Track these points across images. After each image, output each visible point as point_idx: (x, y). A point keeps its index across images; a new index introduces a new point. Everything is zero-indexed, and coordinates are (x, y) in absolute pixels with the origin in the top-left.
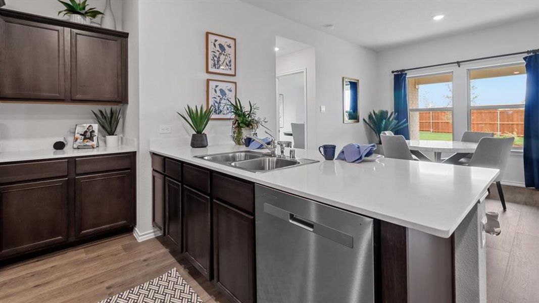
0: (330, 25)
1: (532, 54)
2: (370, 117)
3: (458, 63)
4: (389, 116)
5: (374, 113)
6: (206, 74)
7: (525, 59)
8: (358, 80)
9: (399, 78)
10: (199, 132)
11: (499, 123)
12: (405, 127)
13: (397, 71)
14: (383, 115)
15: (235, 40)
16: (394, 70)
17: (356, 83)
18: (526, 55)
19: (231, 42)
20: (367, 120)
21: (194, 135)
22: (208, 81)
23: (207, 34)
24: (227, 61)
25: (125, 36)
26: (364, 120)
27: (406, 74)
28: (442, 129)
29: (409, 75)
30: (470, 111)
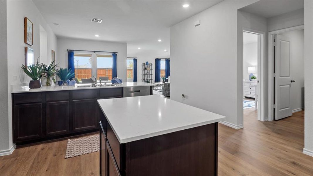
13: (70, 50)
16: (68, 49)
18: (112, 53)
21: (31, 81)
27: (74, 52)
29: (75, 53)
30: (97, 69)
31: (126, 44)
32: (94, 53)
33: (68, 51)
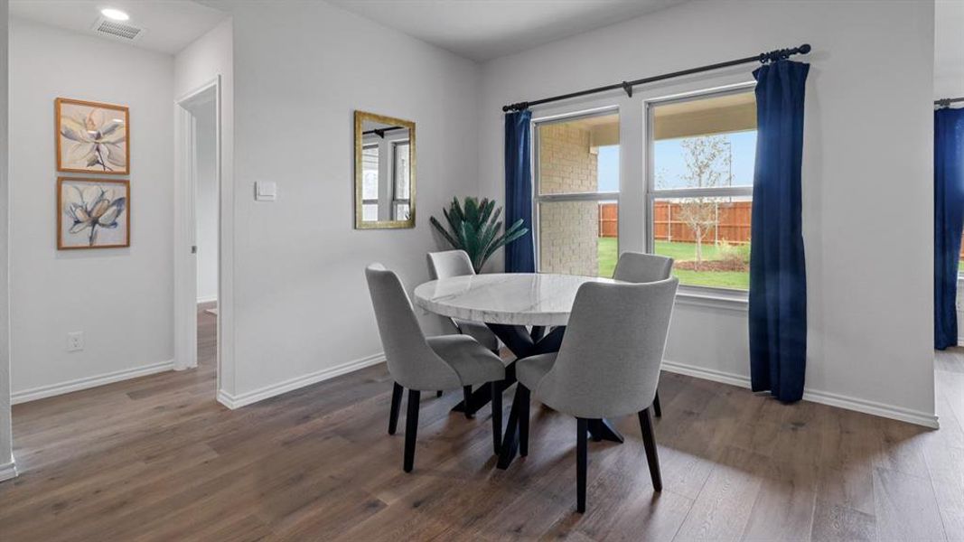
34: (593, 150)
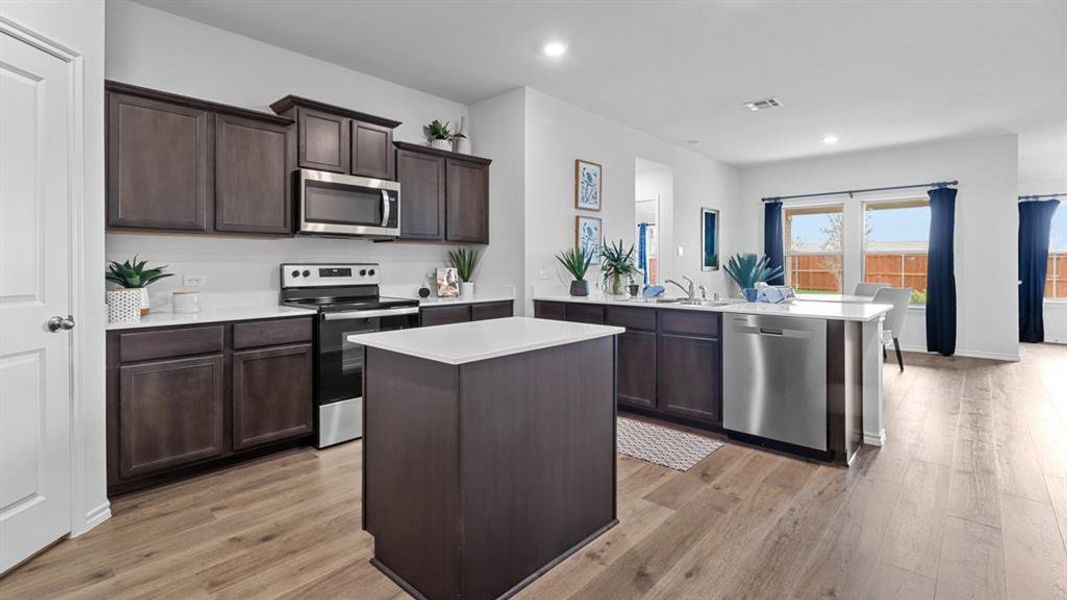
0: (696, 142)
1: (937, 188)
2: (732, 262)
3: (850, 192)
4: (758, 262)
5: (738, 257)
6: (576, 210)
7: (929, 192)
8: (718, 211)
9: (772, 209)
10: (580, 278)
11: (903, 274)
12: (779, 278)
13: (770, 199)
14: (750, 261)
15: (600, 166)
17: (714, 215)
18: (930, 188)
19: (597, 169)
20: (727, 266)
22: (577, 218)
23: (577, 162)
24: (593, 193)
25: (486, 163)
26: (724, 267)
27: (782, 203)
28: (815, 284)
29: (786, 205)
31: (1016, 135)
32: (852, 197)
33: (767, 202)
34: (789, 218)
